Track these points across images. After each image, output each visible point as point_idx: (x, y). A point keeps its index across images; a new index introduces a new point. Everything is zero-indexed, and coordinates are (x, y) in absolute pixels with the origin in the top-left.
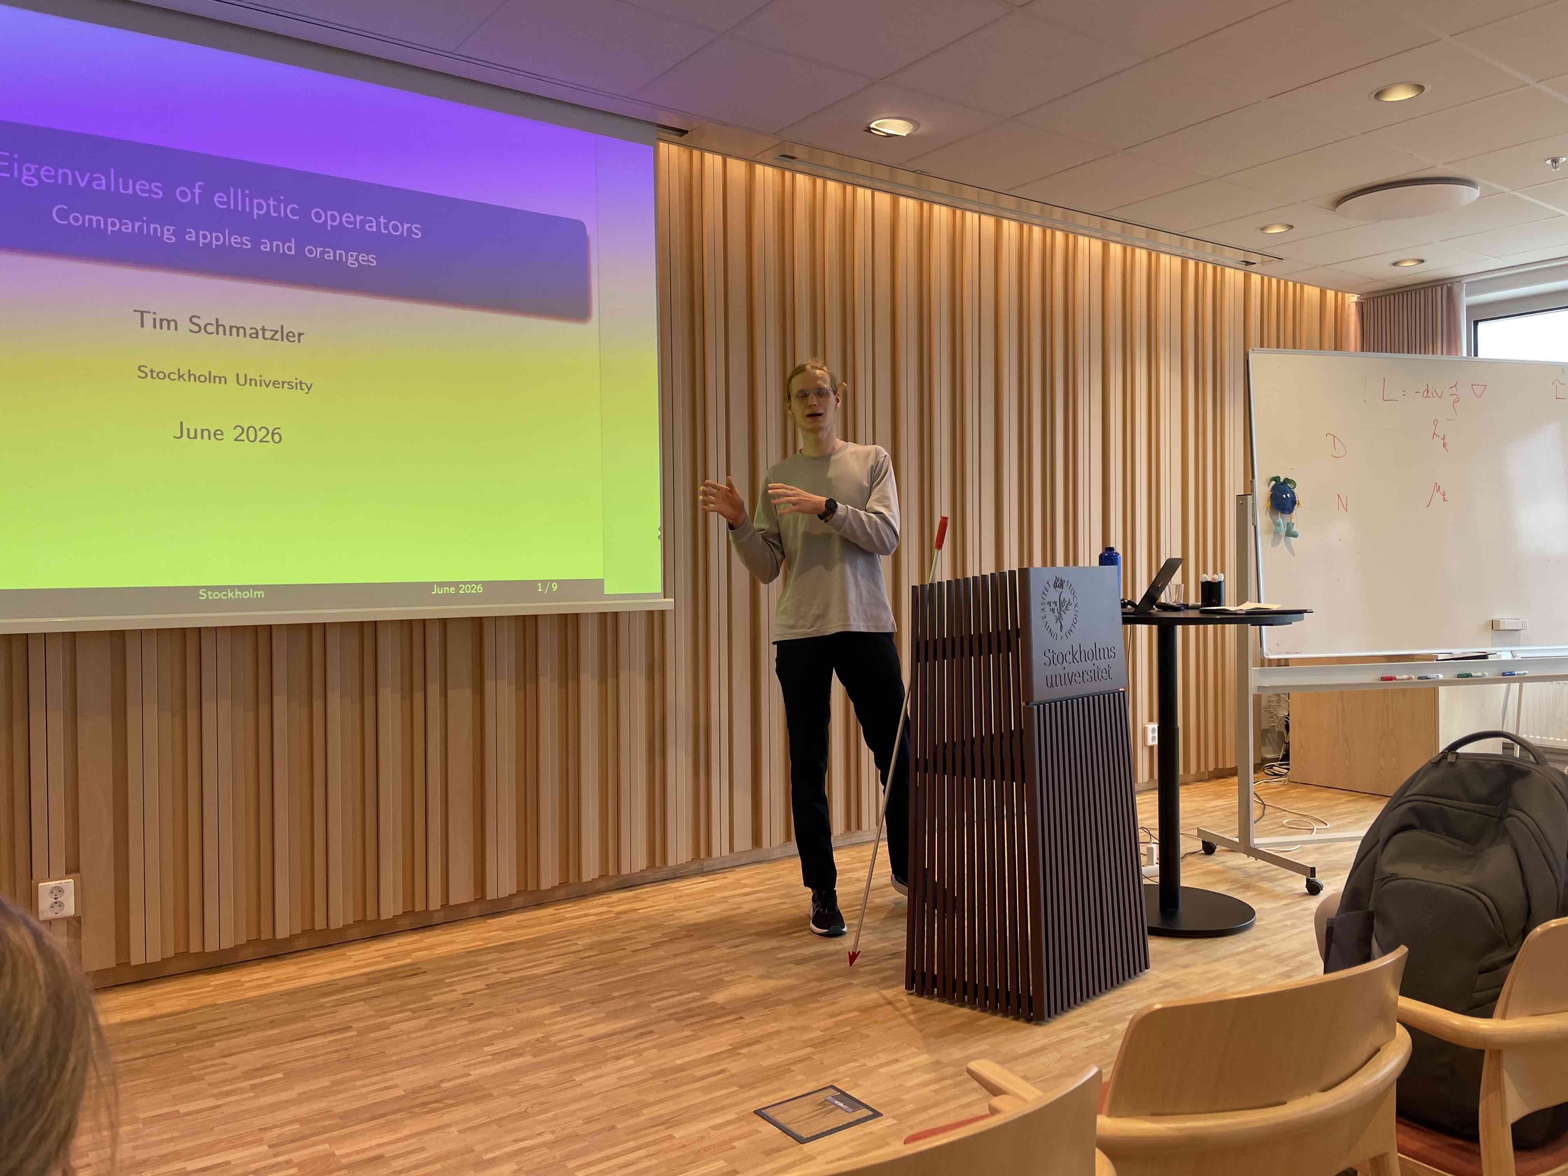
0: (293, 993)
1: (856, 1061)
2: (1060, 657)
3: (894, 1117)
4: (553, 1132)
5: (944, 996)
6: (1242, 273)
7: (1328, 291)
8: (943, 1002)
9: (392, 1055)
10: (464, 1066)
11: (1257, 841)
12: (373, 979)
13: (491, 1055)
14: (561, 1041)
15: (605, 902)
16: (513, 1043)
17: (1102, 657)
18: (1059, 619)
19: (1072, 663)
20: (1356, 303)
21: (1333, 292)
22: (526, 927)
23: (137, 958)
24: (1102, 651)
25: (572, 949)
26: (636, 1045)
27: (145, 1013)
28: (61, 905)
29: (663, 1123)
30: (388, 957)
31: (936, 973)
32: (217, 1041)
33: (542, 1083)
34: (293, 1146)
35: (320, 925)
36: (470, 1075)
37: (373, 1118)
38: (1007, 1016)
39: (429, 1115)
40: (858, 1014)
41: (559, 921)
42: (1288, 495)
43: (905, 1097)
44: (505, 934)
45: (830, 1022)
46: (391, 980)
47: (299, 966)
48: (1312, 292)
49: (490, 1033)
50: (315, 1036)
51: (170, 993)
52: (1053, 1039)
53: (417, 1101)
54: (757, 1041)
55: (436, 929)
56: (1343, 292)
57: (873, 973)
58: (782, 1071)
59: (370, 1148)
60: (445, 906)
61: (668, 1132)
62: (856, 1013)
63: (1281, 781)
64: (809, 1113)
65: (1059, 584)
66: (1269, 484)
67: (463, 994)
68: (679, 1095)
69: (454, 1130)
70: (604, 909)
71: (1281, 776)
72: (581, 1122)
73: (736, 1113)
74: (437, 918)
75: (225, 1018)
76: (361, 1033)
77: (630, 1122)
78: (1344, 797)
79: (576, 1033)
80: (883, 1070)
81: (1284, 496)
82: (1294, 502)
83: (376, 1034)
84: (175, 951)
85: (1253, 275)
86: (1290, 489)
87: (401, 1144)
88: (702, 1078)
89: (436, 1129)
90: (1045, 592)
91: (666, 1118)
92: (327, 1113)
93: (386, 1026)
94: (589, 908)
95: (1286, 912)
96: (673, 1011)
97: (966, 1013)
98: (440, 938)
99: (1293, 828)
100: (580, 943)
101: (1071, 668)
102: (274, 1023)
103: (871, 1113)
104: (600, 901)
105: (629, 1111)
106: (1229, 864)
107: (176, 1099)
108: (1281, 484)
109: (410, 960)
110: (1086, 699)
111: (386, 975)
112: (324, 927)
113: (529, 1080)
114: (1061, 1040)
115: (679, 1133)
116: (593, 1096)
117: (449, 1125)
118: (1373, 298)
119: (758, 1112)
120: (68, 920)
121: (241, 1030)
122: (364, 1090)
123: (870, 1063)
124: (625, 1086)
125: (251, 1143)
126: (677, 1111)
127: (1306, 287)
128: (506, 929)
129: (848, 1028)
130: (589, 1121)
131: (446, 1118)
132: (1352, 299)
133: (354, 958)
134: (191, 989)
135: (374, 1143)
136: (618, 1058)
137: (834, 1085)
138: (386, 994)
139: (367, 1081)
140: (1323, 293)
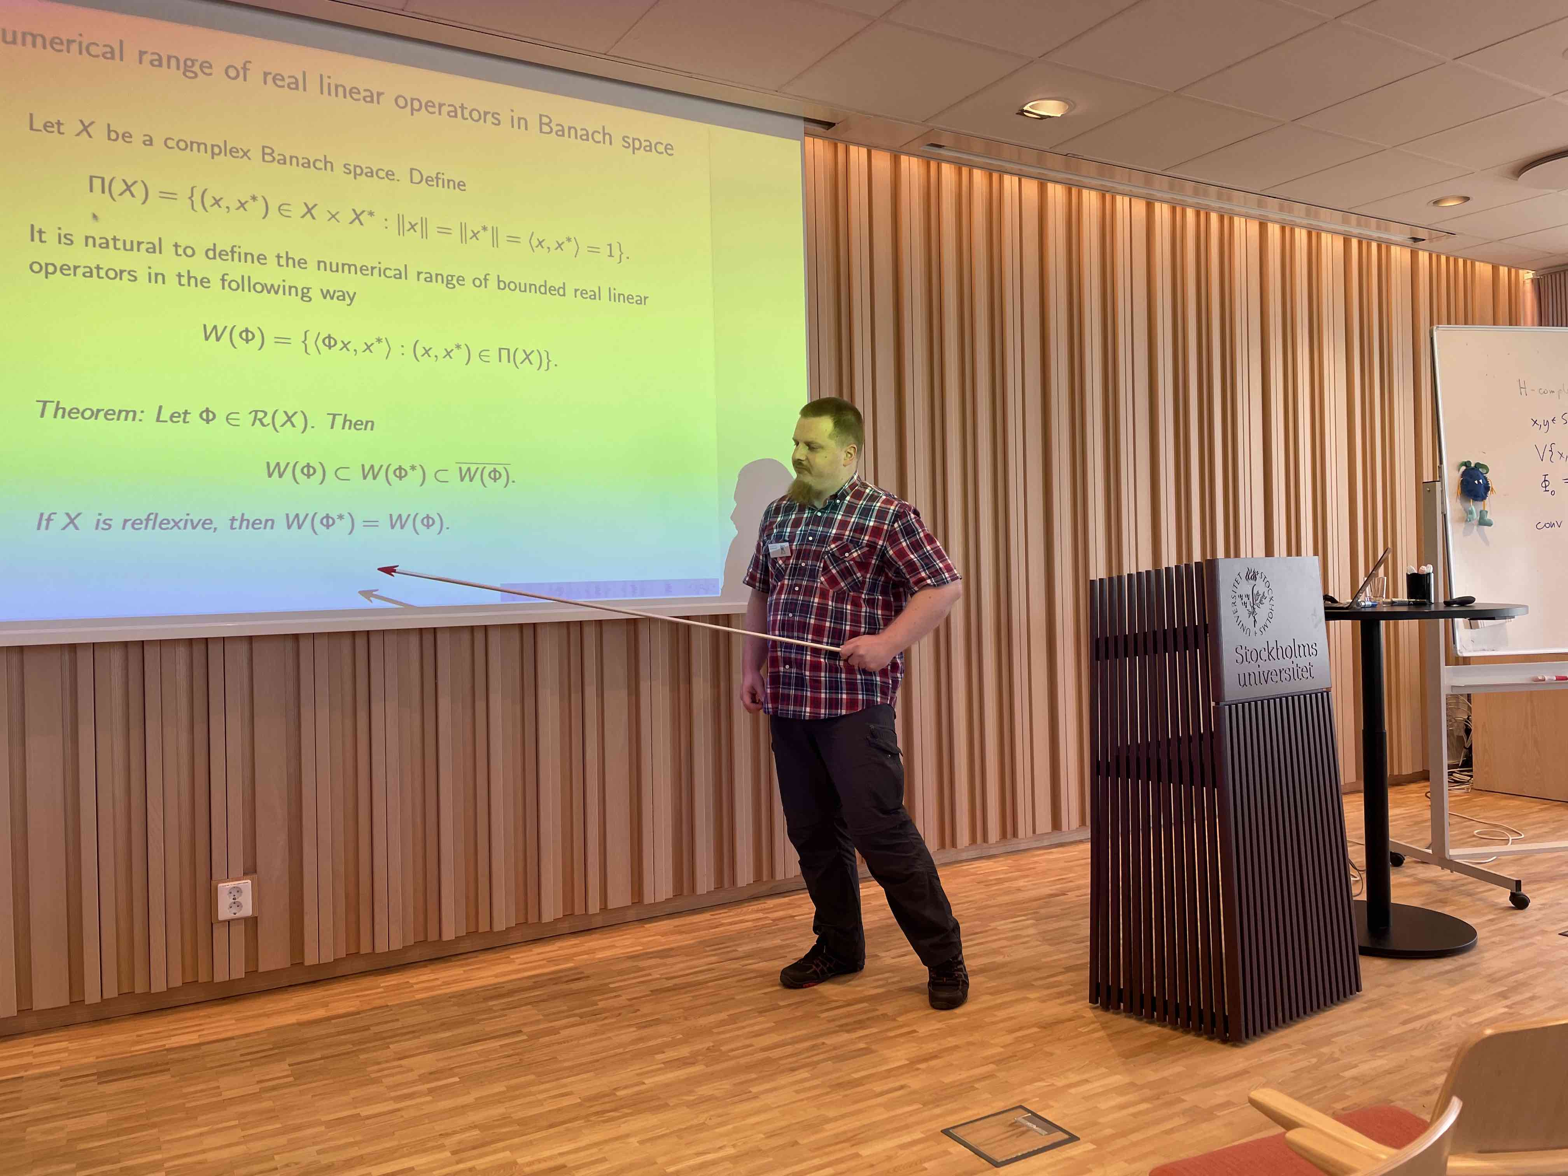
0: (463, 994)
1: (1042, 1080)
2: (1254, 653)
3: (1093, 1142)
4: (734, 1146)
5: (1131, 1011)
6: (1409, 250)
7: (1501, 268)
8: (1130, 1017)
9: (565, 1061)
10: (638, 1075)
11: (1453, 852)
12: (538, 983)
13: (663, 1063)
14: (733, 1050)
15: (760, 908)
16: (684, 1051)
17: (1302, 654)
18: (1253, 613)
19: (1268, 660)
20: (1532, 280)
21: (1506, 269)
22: (684, 932)
23: (310, 959)
24: (1302, 647)
25: (732, 955)
26: (809, 1057)
27: (320, 1013)
28: (239, 905)
29: (847, 1140)
30: (551, 961)
31: (1122, 987)
32: (392, 1043)
33: (717, 1093)
34: (475, 1152)
35: (484, 927)
36: (644, 1083)
37: (551, 1126)
38: (1199, 1035)
39: (609, 1123)
40: (1039, 1030)
41: (717, 927)
42: (1481, 481)
43: (1102, 1120)
44: (663, 939)
45: (1009, 1039)
46: (556, 984)
47: (464, 969)
48: (1484, 270)
49: (659, 1041)
50: (485, 1040)
51: (341, 994)
52: (1255, 1061)
53: (593, 1110)
54: (933, 1056)
55: (595, 933)
56: (1517, 269)
57: (1048, 987)
58: (965, 1089)
59: (551, 1158)
60: (604, 908)
61: (853, 1150)
62: (1035, 1030)
63: (1463, 789)
64: (999, 1135)
65: (1252, 576)
66: (1459, 470)
67: (629, 1000)
68: (859, 1112)
69: (634, 1141)
70: (761, 915)
71: (1462, 783)
72: (762, 1136)
73: (922, 1132)
74: (598, 922)
75: (398, 1020)
76: (533, 1037)
77: (813, 1138)
78: (1536, 806)
79: (747, 1042)
80: (1073, 1091)
81: (1476, 482)
82: (1487, 488)
83: (547, 1039)
84: (347, 951)
85: (1420, 253)
86: (1482, 474)
87: (582, 1154)
88: (881, 1094)
89: (617, 1139)
90: (1236, 584)
91: (850, 1135)
92: (505, 1120)
93: (555, 1031)
94: (745, 914)
95: (1493, 928)
96: (843, 1021)
97: (1155, 1032)
98: (600, 942)
99: (1484, 839)
100: (740, 949)
101: (1267, 666)
102: (445, 1025)
103: (1066, 1136)
104: (755, 907)
105: (811, 1126)
106: (1421, 876)
107: (356, 1102)
108: (1473, 469)
109: (572, 965)
110: (1284, 699)
111: (550, 979)
112: (488, 929)
113: (705, 1090)
114: (1263, 1063)
115: (866, 1151)
116: (771, 1109)
117: (627, 1136)
118: (1551, 274)
119: (946, 1132)
120: (246, 919)
121: (414, 1032)
122: (540, 1097)
123: (1060, 1082)
124: (802, 1100)
125: (433, 1148)
126: (859, 1128)
127: (1477, 263)
128: (664, 934)
129: (1030, 1045)
130: (771, 1135)
131: (625, 1127)
132: (1527, 276)
133: (518, 961)
134: (361, 990)
135: (556, 1151)
136: (793, 1070)
137: (1023, 1105)
138: (553, 997)
139: (542, 1087)
140: (1495, 269)
